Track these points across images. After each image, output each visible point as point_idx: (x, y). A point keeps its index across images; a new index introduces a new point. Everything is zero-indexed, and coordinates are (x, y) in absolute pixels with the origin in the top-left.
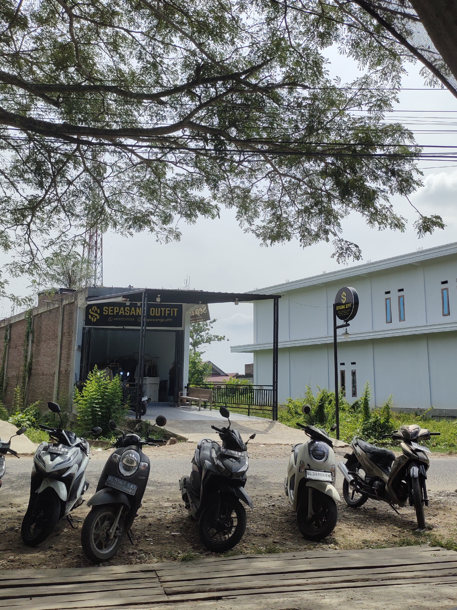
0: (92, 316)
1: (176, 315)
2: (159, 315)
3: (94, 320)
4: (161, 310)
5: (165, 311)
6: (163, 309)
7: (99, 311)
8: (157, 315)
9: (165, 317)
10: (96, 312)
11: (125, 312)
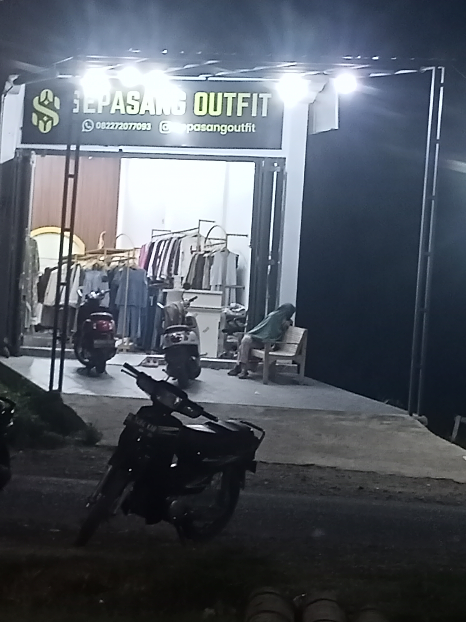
0: (41, 116)
1: (264, 114)
2: (218, 112)
3: (44, 128)
4: (225, 99)
5: (235, 99)
6: (230, 96)
7: (57, 105)
8: (212, 112)
9: (234, 120)
10: (51, 106)
11: (126, 105)
